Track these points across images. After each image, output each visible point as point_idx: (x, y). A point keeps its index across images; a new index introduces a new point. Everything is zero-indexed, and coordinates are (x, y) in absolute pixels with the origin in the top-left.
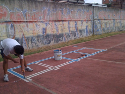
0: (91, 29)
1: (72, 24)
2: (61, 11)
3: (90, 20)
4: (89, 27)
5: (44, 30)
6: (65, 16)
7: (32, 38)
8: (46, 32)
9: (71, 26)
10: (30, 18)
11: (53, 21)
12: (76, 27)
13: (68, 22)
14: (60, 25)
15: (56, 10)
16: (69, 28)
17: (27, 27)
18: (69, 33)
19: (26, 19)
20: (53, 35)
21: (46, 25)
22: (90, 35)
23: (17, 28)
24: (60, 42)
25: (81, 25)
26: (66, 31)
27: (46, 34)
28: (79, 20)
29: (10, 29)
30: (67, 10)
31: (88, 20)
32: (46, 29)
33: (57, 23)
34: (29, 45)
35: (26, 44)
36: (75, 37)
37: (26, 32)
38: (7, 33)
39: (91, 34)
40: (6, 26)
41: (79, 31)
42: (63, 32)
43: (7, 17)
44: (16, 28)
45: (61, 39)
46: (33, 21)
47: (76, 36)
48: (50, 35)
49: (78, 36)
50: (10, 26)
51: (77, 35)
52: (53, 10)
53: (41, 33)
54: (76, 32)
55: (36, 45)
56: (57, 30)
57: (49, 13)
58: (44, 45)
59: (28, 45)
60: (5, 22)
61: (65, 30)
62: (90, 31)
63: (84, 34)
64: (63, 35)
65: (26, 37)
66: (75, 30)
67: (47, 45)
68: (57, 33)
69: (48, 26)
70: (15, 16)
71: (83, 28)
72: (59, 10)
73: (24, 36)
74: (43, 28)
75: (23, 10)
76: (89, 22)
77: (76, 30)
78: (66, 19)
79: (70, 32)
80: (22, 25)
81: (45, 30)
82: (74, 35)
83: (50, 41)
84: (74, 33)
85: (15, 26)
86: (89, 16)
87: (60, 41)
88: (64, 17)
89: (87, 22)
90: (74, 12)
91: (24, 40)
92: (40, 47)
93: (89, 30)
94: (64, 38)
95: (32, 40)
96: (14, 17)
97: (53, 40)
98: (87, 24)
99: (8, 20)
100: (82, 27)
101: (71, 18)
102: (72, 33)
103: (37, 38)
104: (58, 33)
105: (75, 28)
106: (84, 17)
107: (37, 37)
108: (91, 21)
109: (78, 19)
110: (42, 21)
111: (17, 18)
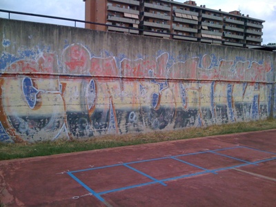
0: (267, 103)
1: (221, 89)
2: (197, 60)
3: (264, 83)
4: (262, 100)
5: (156, 98)
6: (204, 71)
7: (129, 113)
8: (159, 103)
9: (217, 93)
10: (129, 71)
11: (176, 81)
12: (230, 98)
13: (210, 84)
14: (192, 91)
15: (186, 57)
16: (212, 97)
17: (122, 88)
18: (211, 110)
19: (122, 73)
20: (174, 110)
21: (161, 88)
22: (262, 119)
23: (102, 91)
24: (187, 127)
25: (242, 92)
26: (206, 104)
27: (159, 107)
28: (238, 82)
29: (87, 92)
30: (212, 58)
31: (259, 83)
32: (160, 97)
33: (185, 85)
34: (121, 127)
35: (116, 124)
36: (225, 119)
37: (119, 98)
38: (81, 98)
39: (264, 116)
40: (81, 86)
41: (236, 106)
42: (198, 106)
43: (84, 68)
44: (99, 90)
45: (191, 119)
46: (135, 78)
47: (227, 116)
48: (168, 109)
49: (231, 117)
50: (88, 86)
51: (229, 115)
52: (180, 58)
53: (148, 104)
54: (228, 109)
55: (136, 127)
56: (185, 101)
57: (170, 64)
58: (153, 129)
59: (118, 126)
60: (81, 76)
61: (202, 100)
62: (263, 108)
63: (247, 113)
64: (196, 113)
65: (116, 110)
66: (227, 104)
67: (158, 130)
68: (183, 107)
69: (166, 90)
70: (101, 67)
71: (245, 100)
72: (193, 57)
73: (113, 107)
74: (154, 95)
75: (116, 55)
76: (263, 88)
77: (229, 103)
78: (207, 77)
79: (215, 107)
80: (112, 84)
81: (158, 99)
82: (223, 115)
83: (166, 123)
84: (223, 111)
85: (98, 86)
86: (262, 74)
87: (188, 125)
88: (202, 74)
89: (257, 86)
90: (228, 62)
91: (111, 115)
92: (144, 133)
93: (261, 106)
94: (197, 120)
95: (127, 117)
96: (99, 67)
97: (172, 121)
98: (257, 93)
99: (87, 73)
100: (243, 97)
101: (218, 76)
102: (217, 110)
103: (139, 113)
104: (186, 107)
105: (226, 99)
106: (251, 76)
107: (140, 111)
108: (266, 86)
109: (235, 78)
110: (153, 80)
111: (103, 70)
